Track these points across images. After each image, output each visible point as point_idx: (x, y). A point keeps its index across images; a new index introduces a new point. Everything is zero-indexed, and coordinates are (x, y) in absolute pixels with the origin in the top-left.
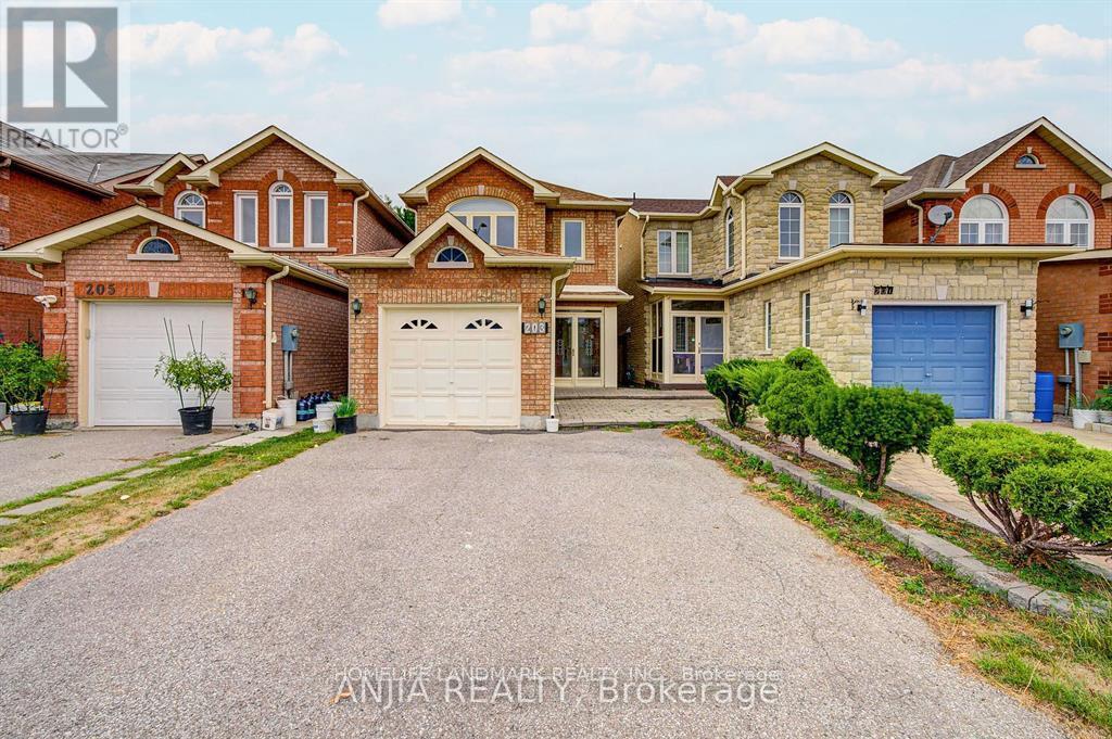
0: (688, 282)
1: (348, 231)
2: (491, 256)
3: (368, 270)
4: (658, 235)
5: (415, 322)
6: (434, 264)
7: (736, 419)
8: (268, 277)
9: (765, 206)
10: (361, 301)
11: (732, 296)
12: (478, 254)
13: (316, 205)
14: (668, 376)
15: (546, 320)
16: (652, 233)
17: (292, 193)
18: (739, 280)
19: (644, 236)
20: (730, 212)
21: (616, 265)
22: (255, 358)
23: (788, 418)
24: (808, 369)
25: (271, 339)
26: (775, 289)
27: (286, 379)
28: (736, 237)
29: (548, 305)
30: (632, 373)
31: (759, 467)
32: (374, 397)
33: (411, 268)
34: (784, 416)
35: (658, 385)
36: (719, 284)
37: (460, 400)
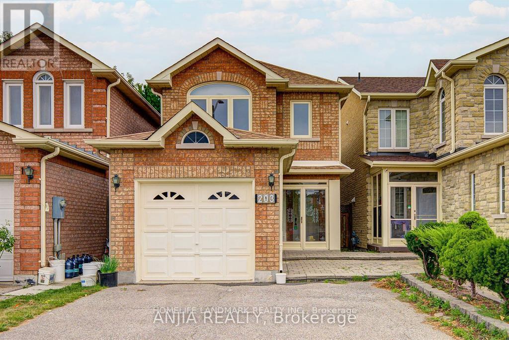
0: (406, 155)
1: (102, 114)
2: (229, 139)
3: (125, 150)
4: (377, 113)
5: (165, 194)
6: (181, 145)
7: (432, 272)
8: (42, 157)
9: (471, 88)
10: (120, 176)
11: (444, 168)
12: (218, 137)
13: (75, 91)
14: (387, 240)
15: (276, 192)
16: (374, 111)
17: (53, 81)
18: (449, 154)
19: (366, 114)
20: (442, 92)
21: (340, 141)
22: (32, 224)
23: (458, 265)
24: (475, 228)
25: (45, 208)
26: (478, 162)
27: (56, 243)
28: (447, 115)
29: (277, 180)
30: (357, 238)
31: (442, 306)
32: (131, 256)
33: (161, 149)
34: (455, 265)
35: (377, 248)
36: (433, 157)
37: (203, 259)
